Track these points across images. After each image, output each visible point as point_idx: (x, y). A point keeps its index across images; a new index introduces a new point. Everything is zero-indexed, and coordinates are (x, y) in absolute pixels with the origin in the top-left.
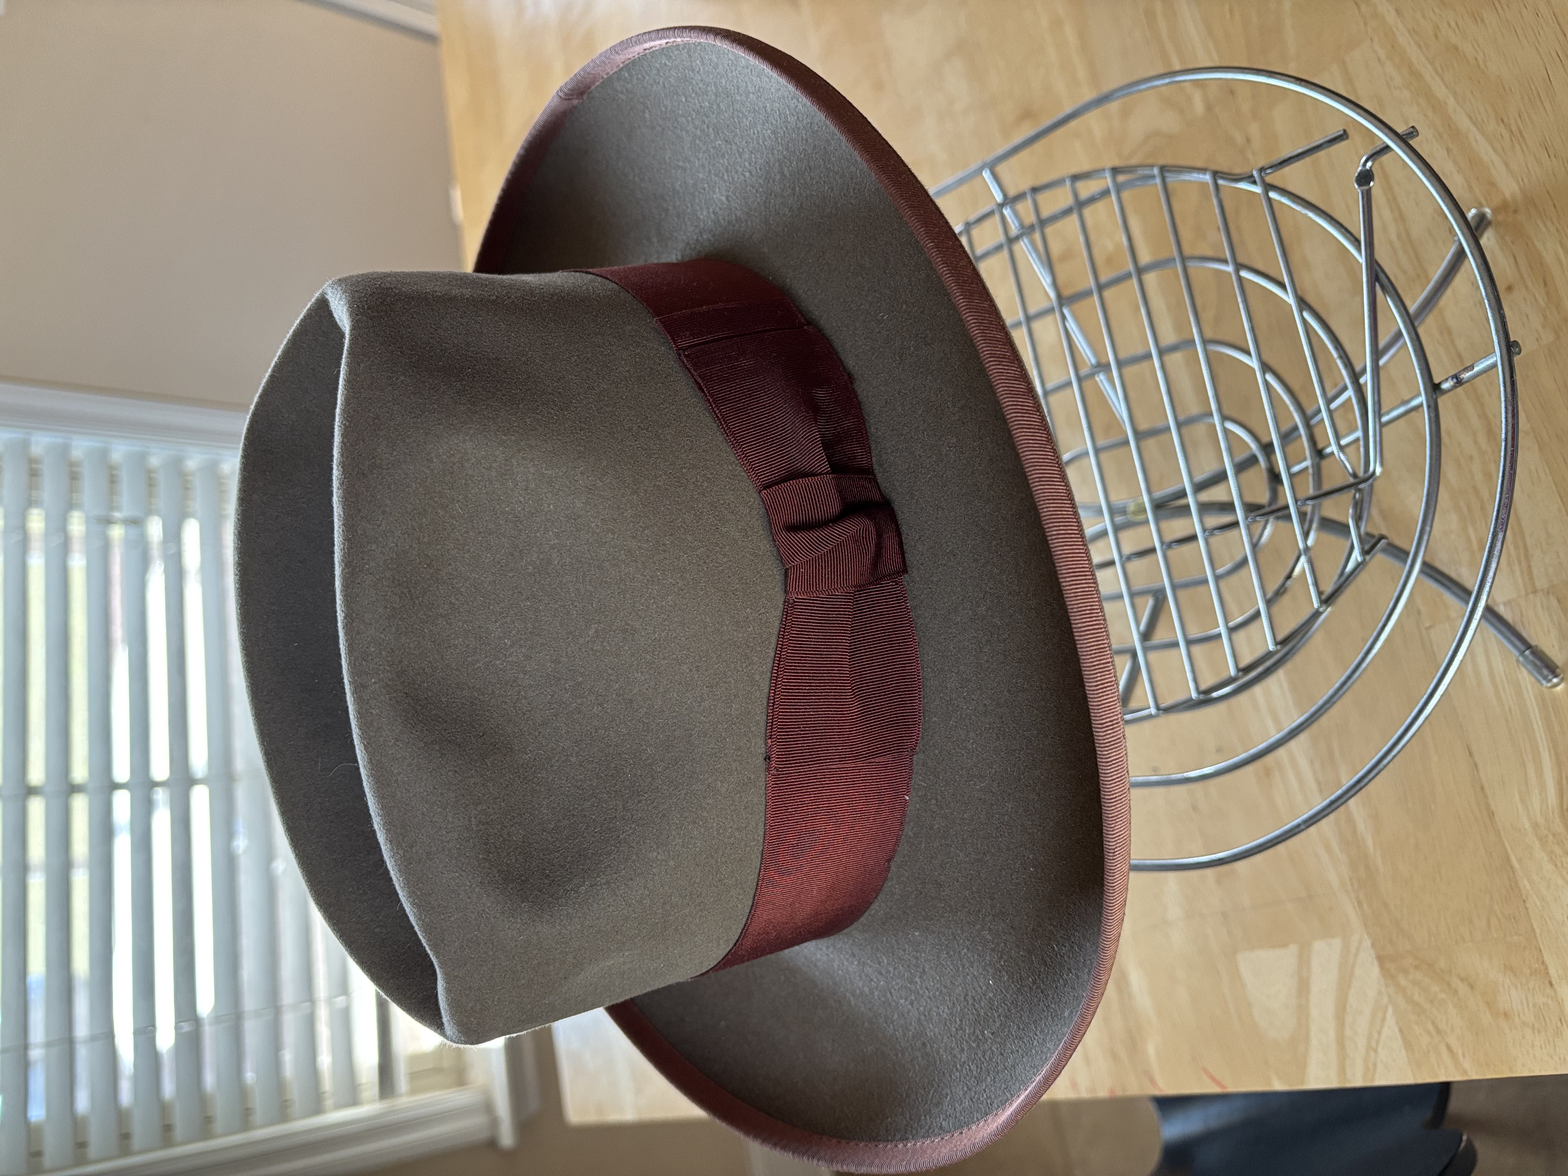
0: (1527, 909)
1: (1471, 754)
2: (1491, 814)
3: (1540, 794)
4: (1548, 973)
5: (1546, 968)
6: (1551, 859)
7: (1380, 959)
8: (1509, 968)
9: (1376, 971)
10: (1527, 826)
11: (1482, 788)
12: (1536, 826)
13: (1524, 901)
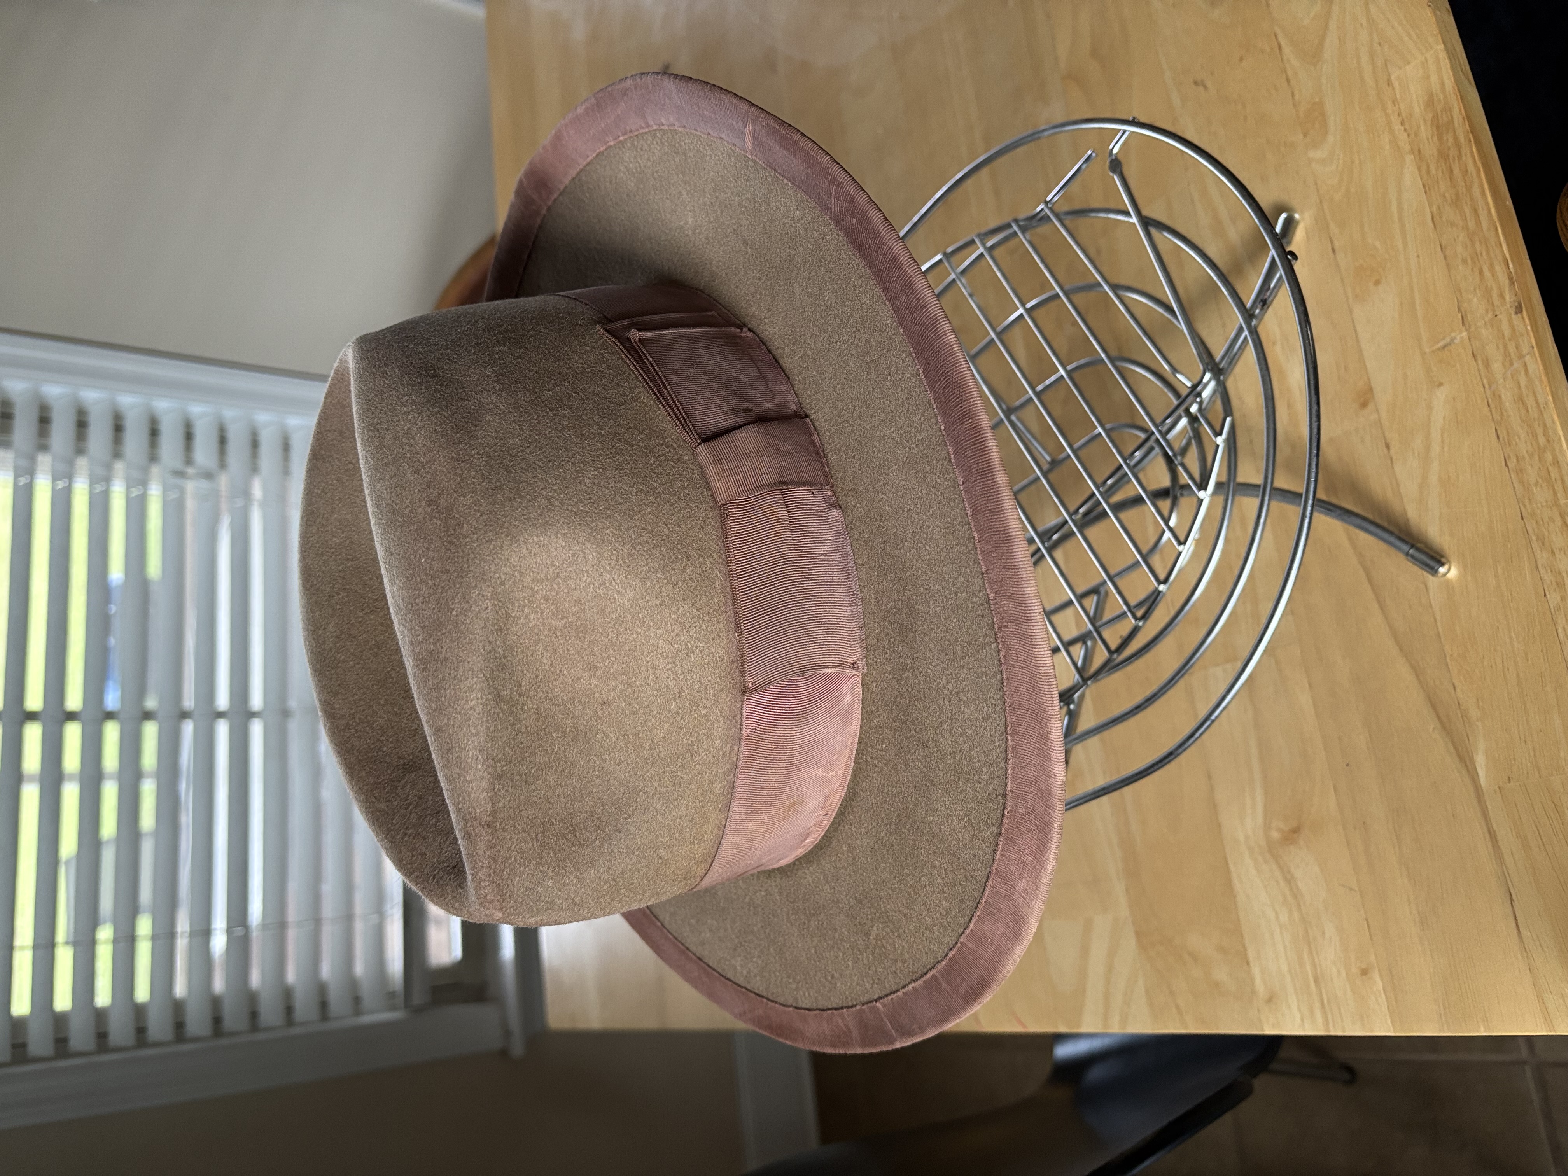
0: (1236, 903)
1: (1210, 777)
2: (1219, 826)
3: (1252, 815)
4: (1246, 954)
5: (1246, 950)
6: (1255, 865)
7: (1137, 934)
8: (1222, 949)
9: (1133, 941)
10: (1242, 838)
11: (1215, 805)
12: (1247, 838)
13: (1235, 897)
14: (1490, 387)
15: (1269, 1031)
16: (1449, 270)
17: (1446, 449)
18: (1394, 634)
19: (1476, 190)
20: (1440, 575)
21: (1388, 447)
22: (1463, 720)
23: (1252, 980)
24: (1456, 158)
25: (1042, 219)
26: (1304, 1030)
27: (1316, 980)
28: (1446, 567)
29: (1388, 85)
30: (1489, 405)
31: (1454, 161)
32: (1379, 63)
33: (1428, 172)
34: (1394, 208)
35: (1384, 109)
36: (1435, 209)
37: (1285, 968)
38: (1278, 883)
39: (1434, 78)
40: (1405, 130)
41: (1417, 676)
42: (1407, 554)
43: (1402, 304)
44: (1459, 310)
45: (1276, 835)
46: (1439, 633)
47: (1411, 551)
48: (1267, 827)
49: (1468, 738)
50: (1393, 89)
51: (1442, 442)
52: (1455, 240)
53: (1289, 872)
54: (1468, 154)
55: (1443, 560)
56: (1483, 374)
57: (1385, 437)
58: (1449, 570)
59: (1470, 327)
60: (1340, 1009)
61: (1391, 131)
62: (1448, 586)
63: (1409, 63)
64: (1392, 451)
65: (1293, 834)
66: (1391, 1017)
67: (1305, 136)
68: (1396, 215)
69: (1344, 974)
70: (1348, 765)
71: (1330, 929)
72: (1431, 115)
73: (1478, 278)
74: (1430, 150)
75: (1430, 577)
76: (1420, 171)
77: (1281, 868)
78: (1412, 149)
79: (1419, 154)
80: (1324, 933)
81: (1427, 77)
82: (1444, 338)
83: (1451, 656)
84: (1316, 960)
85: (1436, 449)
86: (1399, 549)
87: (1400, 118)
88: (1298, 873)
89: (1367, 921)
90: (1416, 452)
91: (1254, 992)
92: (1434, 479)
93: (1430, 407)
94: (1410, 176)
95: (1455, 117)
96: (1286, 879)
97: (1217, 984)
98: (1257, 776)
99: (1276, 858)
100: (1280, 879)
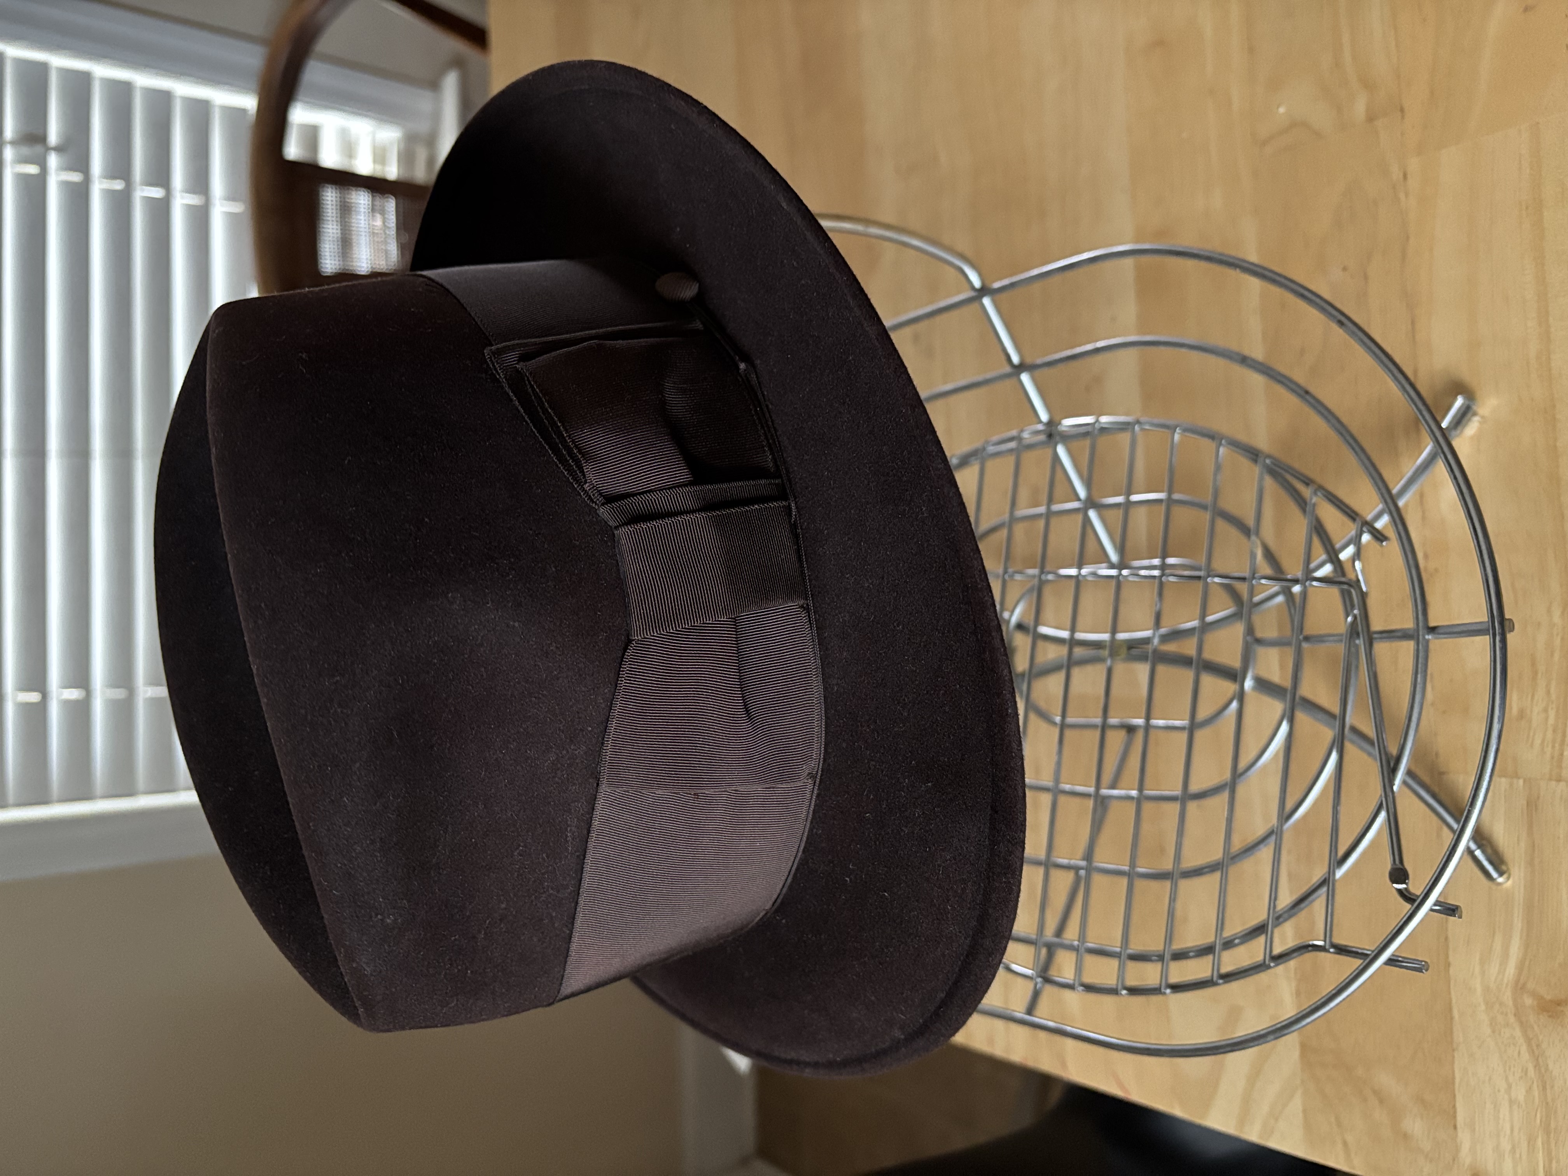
0: (1454, 1057)
2: (1448, 965)
3: (1500, 965)
4: (1455, 1117)
5: (1455, 1112)
6: (1491, 1024)
7: (1304, 1048)
8: (1421, 1100)
10: (1478, 986)
11: (1446, 939)
12: (1487, 990)
13: (1453, 1048)
23: (1457, 1146)
37: (1506, 1146)
38: (1519, 1053)
45: (1528, 1001)
48: (1519, 987)
53: (1538, 1046)
65: (1554, 1007)
77: (1528, 1041)
84: (1554, 1153)
88: (1552, 1053)
91: (1455, 1159)
96: (1531, 1051)
97: (1406, 1137)
98: (1518, 924)
99: (1524, 1026)
100: (1524, 1048)
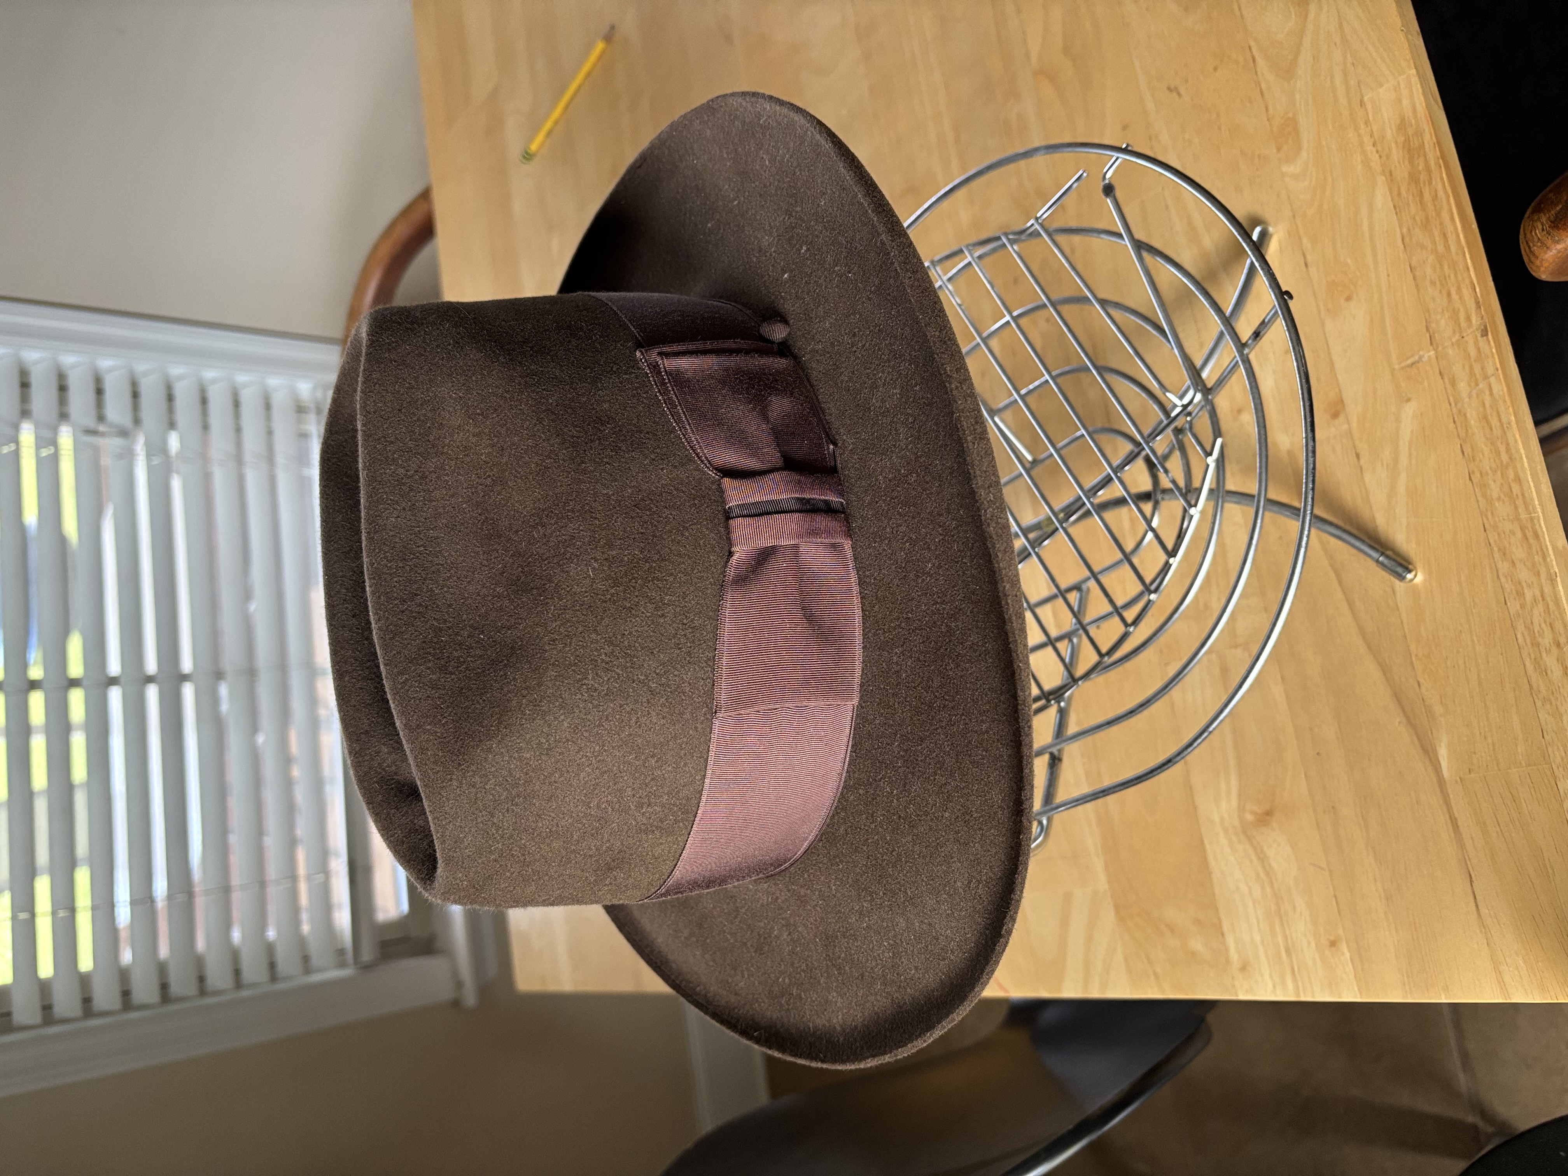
0: (1212, 879)
2: (1195, 808)
3: (1227, 798)
4: (1221, 927)
5: (1220, 922)
6: (1230, 845)
7: (1117, 907)
8: (1198, 922)
9: (1112, 913)
10: (1217, 818)
11: (1191, 788)
12: (1222, 819)
13: (1210, 874)
14: (1456, 404)
15: (1243, 997)
16: (1418, 291)
17: (1414, 462)
18: (1363, 633)
19: (1445, 215)
20: (1407, 580)
21: (1358, 456)
22: (1427, 716)
23: (1227, 950)
24: (1427, 183)
25: (1031, 234)
26: (1276, 996)
27: (1288, 951)
28: (1413, 573)
29: (1361, 106)
30: (1454, 422)
31: (1424, 185)
32: (1353, 83)
33: (1399, 194)
34: (1365, 227)
35: (1357, 129)
36: (1405, 230)
37: (1257, 938)
38: (1251, 861)
39: (1406, 102)
40: (1377, 152)
41: (1384, 673)
42: (1377, 561)
43: (1372, 321)
44: (1428, 330)
45: (1249, 817)
46: (1405, 634)
47: (1381, 559)
48: (1241, 809)
49: (1432, 733)
50: (1366, 110)
51: (1410, 455)
52: (1424, 262)
53: (1262, 851)
54: (1438, 179)
55: (1410, 567)
56: (1449, 391)
57: (1355, 447)
58: (1415, 576)
59: (1438, 347)
60: (1309, 978)
61: (1364, 152)
62: (1415, 592)
63: (1381, 86)
64: (1362, 461)
65: (1266, 817)
66: (1358, 985)
67: (1279, 150)
68: (1367, 234)
69: (1313, 945)
70: (1318, 754)
71: (1300, 903)
72: (1403, 139)
73: (1445, 300)
74: (1402, 172)
75: (1397, 582)
76: (1391, 193)
77: (1255, 848)
78: (1383, 171)
79: (1390, 175)
80: (1294, 908)
81: (1400, 101)
82: (1412, 356)
83: (1416, 655)
84: (1288, 933)
85: (1404, 461)
86: (1370, 556)
87: (1373, 140)
88: (1271, 853)
89: (1335, 897)
90: (1385, 463)
91: (1228, 961)
92: (1402, 489)
93: (1398, 420)
94: (1382, 197)
95: (1426, 142)
96: (1259, 858)
97: (1193, 954)
98: (1232, 762)
99: (1250, 838)
100: (1254, 857)
